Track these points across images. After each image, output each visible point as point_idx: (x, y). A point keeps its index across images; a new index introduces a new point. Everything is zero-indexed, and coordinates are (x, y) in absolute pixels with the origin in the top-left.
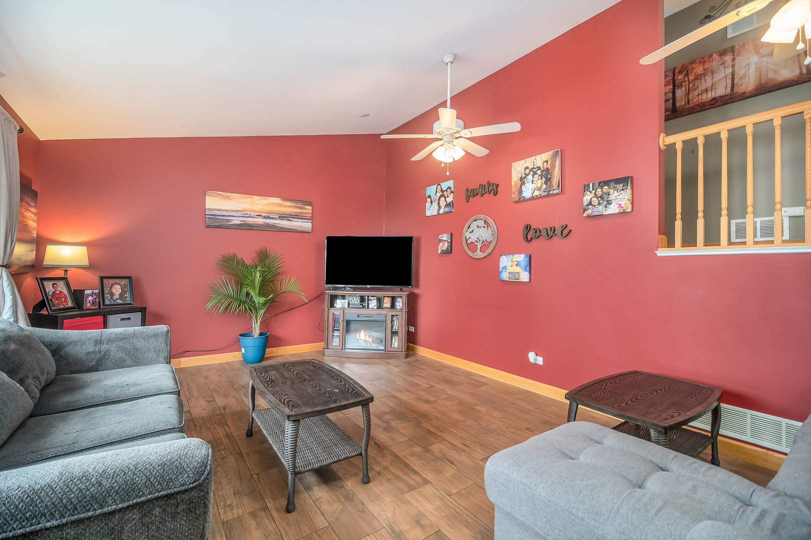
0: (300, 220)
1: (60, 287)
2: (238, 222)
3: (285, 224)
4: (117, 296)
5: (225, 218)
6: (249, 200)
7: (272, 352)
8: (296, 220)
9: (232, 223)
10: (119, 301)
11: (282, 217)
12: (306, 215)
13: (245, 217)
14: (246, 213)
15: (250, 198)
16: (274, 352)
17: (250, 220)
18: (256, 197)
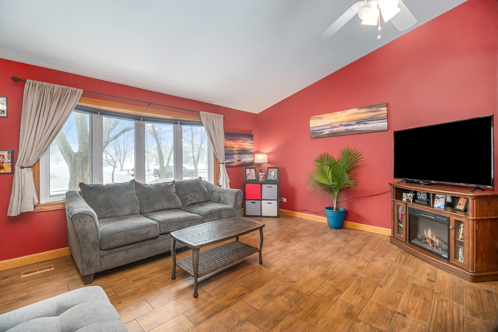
0: (376, 122)
1: (252, 171)
2: (328, 132)
3: (362, 127)
4: (272, 176)
5: (320, 131)
6: (334, 116)
7: (355, 226)
8: (372, 122)
9: (324, 133)
10: (273, 179)
11: (359, 122)
12: (381, 116)
13: (331, 128)
14: (332, 125)
15: (335, 114)
16: (357, 226)
17: (335, 130)
18: (339, 113)
